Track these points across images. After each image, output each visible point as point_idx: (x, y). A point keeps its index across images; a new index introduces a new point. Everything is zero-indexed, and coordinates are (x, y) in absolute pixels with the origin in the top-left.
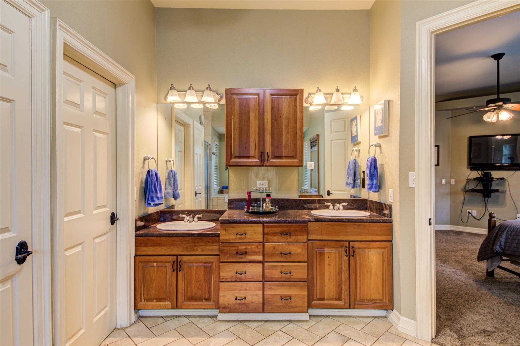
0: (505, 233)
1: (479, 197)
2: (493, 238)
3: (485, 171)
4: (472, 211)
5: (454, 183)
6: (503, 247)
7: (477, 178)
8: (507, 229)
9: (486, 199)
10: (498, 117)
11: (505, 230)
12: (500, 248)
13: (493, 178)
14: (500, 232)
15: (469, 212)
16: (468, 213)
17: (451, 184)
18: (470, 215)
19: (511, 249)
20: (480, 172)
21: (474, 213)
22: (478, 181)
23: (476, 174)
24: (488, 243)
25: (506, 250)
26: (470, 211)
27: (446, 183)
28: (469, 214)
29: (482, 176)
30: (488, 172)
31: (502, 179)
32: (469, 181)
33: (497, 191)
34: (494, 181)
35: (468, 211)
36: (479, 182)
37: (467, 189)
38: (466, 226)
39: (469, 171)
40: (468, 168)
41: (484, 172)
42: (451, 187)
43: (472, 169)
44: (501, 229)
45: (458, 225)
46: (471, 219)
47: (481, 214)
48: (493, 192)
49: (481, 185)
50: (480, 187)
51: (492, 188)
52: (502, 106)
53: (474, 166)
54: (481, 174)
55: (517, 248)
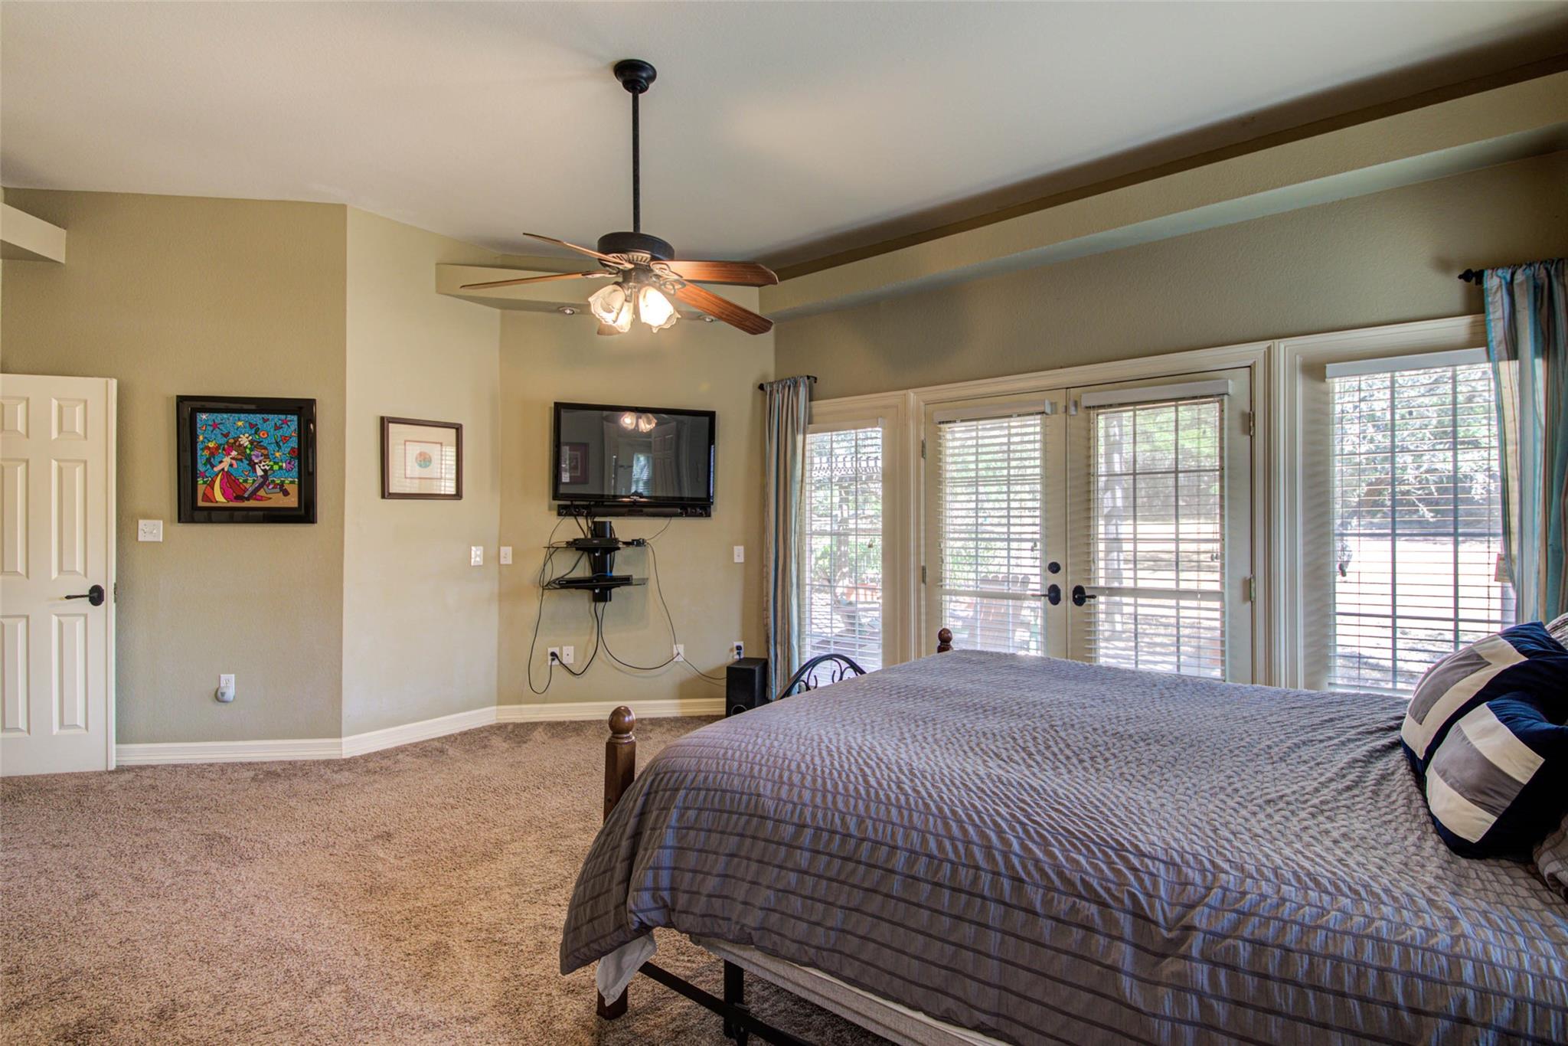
0: (674, 814)
1: (581, 600)
2: (625, 844)
3: (597, 519)
4: (561, 650)
5: (509, 561)
6: (666, 895)
7: (575, 540)
8: (682, 793)
9: (600, 605)
10: (636, 311)
11: (672, 798)
12: (655, 901)
13: (616, 541)
14: (655, 813)
15: (553, 654)
16: (550, 658)
17: (503, 561)
18: (556, 662)
19: (702, 902)
20: (582, 521)
21: (568, 655)
22: (577, 549)
23: (575, 528)
24: (605, 872)
25: (681, 912)
26: (557, 650)
27: (485, 559)
28: (553, 660)
29: (589, 536)
30: (604, 523)
31: (639, 543)
32: (552, 549)
33: (626, 581)
34: (619, 549)
35: (550, 650)
36: (581, 552)
37: (547, 579)
38: (545, 702)
39: (554, 519)
40: (550, 509)
41: (593, 522)
42: (500, 573)
43: (564, 511)
44: (656, 792)
45: (520, 702)
46: (559, 674)
47: (585, 657)
48: (618, 586)
49: (587, 564)
50: (583, 571)
51: (615, 573)
52: (648, 270)
53: (568, 503)
54: (585, 528)
55: (726, 897)
